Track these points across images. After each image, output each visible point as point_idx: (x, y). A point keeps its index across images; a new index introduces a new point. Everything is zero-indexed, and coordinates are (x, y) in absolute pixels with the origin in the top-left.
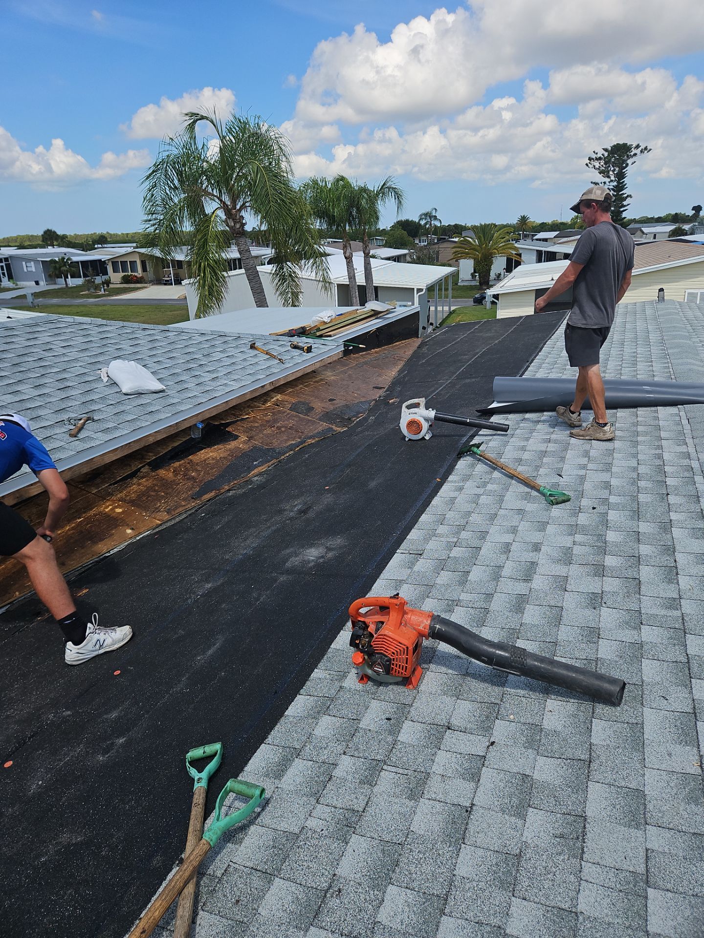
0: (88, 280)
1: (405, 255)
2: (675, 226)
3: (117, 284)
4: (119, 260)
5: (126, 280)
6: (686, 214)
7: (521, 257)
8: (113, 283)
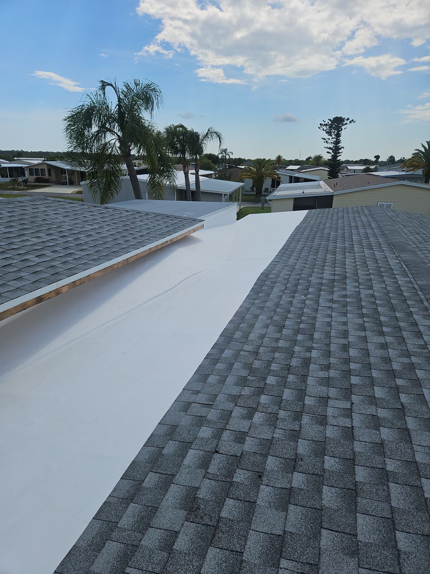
0: (14, 179)
1: (212, 174)
2: (366, 167)
3: (32, 182)
4: (34, 168)
5: (38, 180)
6: (371, 160)
7: (280, 179)
8: (29, 182)
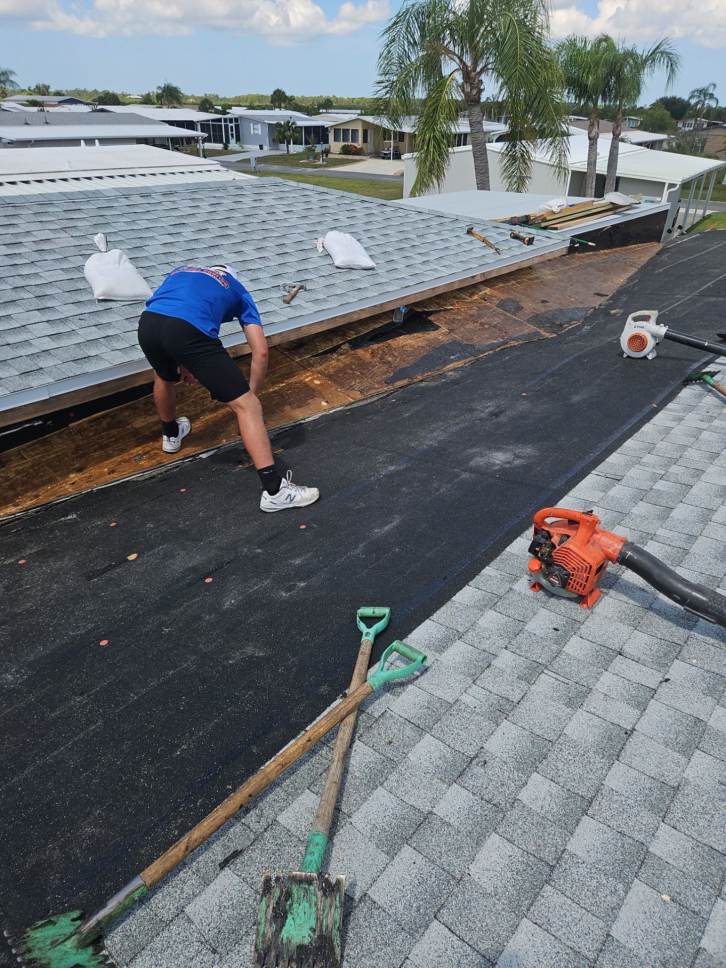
1: (661, 141)
3: (336, 154)
4: (342, 127)
5: (346, 150)
8: (332, 153)
